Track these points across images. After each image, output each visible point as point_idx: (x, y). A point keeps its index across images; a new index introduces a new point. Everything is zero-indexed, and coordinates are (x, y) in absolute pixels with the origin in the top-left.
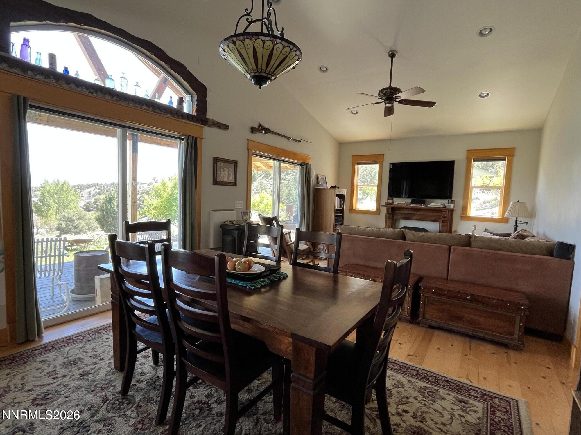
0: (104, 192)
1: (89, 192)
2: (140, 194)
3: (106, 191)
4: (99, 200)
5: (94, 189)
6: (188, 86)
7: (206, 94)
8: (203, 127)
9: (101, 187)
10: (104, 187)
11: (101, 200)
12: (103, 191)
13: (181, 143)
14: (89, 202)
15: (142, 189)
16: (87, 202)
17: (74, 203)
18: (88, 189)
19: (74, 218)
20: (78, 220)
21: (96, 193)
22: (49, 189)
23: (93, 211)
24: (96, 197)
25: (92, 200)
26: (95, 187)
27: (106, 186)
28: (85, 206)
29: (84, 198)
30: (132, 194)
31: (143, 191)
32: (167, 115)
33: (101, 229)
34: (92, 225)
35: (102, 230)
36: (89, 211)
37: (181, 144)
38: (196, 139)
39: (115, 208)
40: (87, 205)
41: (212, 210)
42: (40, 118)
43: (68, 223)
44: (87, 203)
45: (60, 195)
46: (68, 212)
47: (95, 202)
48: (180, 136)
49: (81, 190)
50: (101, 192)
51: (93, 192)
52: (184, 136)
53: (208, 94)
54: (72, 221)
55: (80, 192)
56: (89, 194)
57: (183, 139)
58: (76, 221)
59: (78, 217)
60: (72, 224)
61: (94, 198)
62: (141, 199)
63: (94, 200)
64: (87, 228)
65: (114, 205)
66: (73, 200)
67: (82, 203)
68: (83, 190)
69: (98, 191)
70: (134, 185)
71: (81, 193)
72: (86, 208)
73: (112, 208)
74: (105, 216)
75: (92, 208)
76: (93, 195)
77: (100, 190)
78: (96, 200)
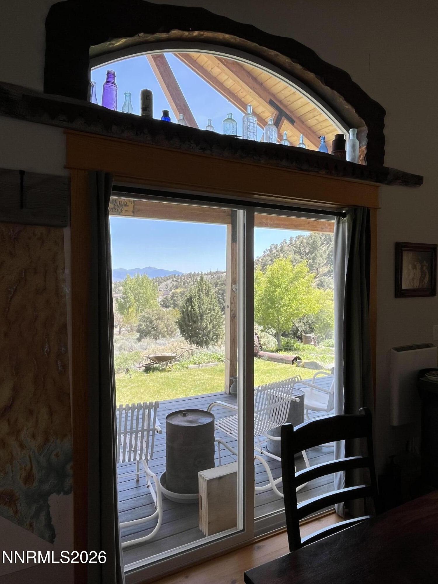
0: (181, 285)
1: (167, 286)
2: (218, 285)
3: (183, 283)
4: (176, 294)
5: (171, 281)
6: (353, 111)
7: (383, 121)
8: (378, 187)
9: (178, 279)
10: (181, 278)
11: (178, 294)
12: (180, 283)
13: (341, 222)
14: (167, 296)
15: (220, 280)
16: (164, 297)
17: (153, 298)
18: (165, 282)
19: (154, 318)
20: (157, 321)
21: (173, 285)
22: (131, 285)
23: (170, 307)
24: (173, 291)
25: (169, 294)
26: (172, 279)
27: (183, 278)
28: (163, 302)
29: (161, 293)
30: (231, 303)
31: (222, 282)
32: (320, 172)
33: (182, 335)
34: (171, 326)
35: (182, 337)
36: (167, 307)
37: (341, 225)
38: (369, 211)
39: (197, 309)
40: (165, 300)
41: (393, 348)
42: (125, 208)
43: (147, 324)
44: (165, 299)
45: (140, 291)
46: (148, 311)
47: (173, 297)
48: (337, 208)
49: (158, 283)
50: (178, 285)
51: (170, 286)
52: (347, 209)
53: (387, 120)
54: (151, 322)
55: (159, 285)
56: (166, 287)
57: (344, 215)
58: (155, 322)
59: (157, 317)
60: (151, 325)
61: (171, 292)
62: (220, 292)
63: (171, 295)
64: (166, 330)
65: (195, 305)
66: (152, 296)
67: (160, 299)
68: (161, 283)
69: (175, 283)
70: (234, 290)
71: (159, 287)
72: (164, 304)
73: (193, 309)
74: (185, 318)
75: (169, 304)
76: (171, 288)
77: (177, 283)
78: (173, 294)
